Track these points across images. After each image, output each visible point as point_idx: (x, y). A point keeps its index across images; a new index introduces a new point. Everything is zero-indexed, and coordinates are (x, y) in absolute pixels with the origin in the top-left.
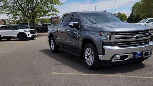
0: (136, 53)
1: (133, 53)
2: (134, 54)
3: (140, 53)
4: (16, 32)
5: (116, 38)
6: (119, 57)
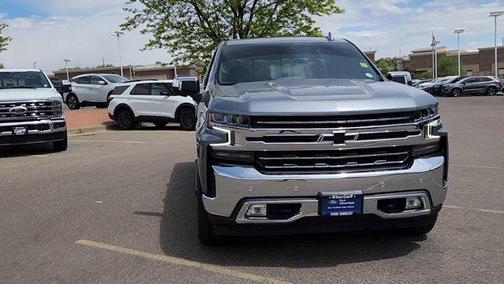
0: (327, 198)
1: (319, 197)
2: (323, 200)
3: (347, 200)
4: (173, 101)
5: (248, 139)
6: (262, 206)
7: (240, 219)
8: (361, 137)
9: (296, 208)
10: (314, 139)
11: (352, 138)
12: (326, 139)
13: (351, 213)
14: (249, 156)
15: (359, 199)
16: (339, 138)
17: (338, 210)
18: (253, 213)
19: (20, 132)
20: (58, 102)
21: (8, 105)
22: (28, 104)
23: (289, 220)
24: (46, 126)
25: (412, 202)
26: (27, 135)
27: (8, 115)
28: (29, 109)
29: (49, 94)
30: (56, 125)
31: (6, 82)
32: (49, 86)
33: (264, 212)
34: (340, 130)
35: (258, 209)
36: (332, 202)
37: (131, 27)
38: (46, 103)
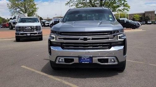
0: (81, 57)
1: (79, 57)
3: (87, 58)
5: (59, 39)
6: (63, 58)
7: (57, 62)
8: (93, 39)
9: (72, 60)
10: (78, 39)
11: (89, 39)
12: (81, 39)
13: (88, 62)
14: (60, 44)
15: (91, 58)
16: (85, 39)
17: (84, 61)
18: (61, 61)
19: (29, 35)
20: (40, 27)
21: (26, 27)
22: (31, 27)
23: (71, 63)
24: (36, 33)
25: (111, 60)
26: (30, 36)
27: (26, 30)
28: (31, 28)
29: (38, 24)
30: (39, 33)
31: (29, 21)
32: (39, 22)
33: (64, 61)
34: (86, 37)
35: (62, 60)
36: (82, 59)
37: (68, 4)
38: (36, 27)
